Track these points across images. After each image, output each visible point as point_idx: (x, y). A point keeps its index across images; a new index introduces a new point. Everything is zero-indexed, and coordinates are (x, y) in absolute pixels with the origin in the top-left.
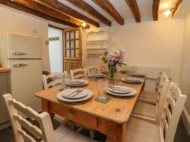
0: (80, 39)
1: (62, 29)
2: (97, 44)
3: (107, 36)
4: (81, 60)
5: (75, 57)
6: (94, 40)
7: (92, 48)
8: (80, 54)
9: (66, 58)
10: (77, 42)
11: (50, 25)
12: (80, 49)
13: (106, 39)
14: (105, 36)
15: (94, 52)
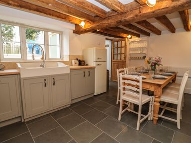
0: (125, 47)
1: (112, 40)
2: (137, 50)
3: (146, 44)
4: (126, 62)
5: (121, 59)
6: (135, 47)
7: (133, 53)
8: (125, 58)
9: (114, 60)
10: (123, 49)
11: (107, 39)
12: (125, 54)
13: (146, 46)
14: (144, 44)
15: (135, 56)
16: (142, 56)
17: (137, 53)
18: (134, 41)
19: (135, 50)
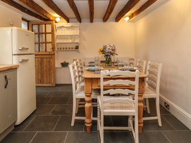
0: (52, 33)
1: (28, 22)
2: (67, 38)
3: (78, 31)
4: (54, 54)
5: (46, 51)
7: (62, 42)
11: (23, 19)
12: (53, 43)
13: (77, 34)
14: (75, 31)
15: (65, 46)
16: (74, 46)
17: (67, 42)
18: (62, 27)
19: (64, 38)
